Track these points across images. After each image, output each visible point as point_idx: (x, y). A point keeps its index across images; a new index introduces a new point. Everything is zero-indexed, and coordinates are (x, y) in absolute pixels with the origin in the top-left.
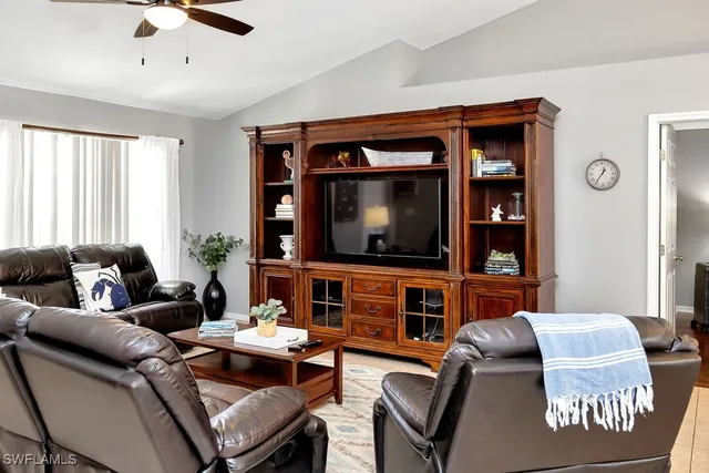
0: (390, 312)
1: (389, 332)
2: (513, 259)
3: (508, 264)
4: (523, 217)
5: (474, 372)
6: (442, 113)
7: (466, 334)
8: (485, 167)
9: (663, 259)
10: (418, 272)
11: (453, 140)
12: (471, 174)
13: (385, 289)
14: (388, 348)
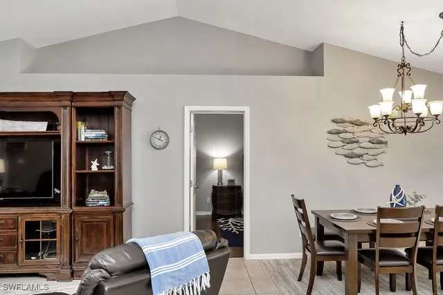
0: (12, 241)
1: (11, 257)
2: (106, 195)
3: (102, 199)
4: (112, 167)
5: (106, 289)
6: (57, 95)
7: (98, 262)
8: (86, 134)
9: (192, 188)
10: (35, 209)
11: (64, 115)
12: (77, 139)
13: (6, 224)
14: (10, 269)
